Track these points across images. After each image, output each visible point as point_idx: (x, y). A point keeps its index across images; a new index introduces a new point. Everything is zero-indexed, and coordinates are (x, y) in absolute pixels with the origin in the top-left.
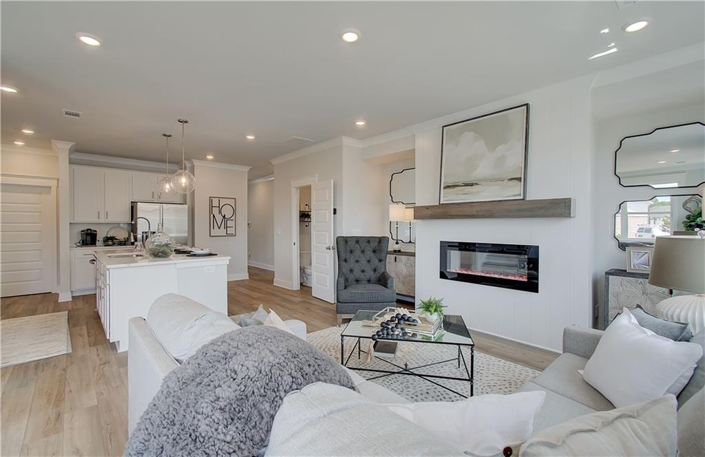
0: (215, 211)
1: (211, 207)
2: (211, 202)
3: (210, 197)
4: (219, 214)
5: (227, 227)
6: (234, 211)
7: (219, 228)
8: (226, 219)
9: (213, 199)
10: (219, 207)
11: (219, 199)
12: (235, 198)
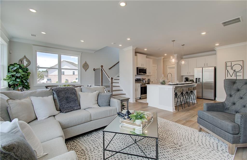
0: (229, 68)
1: (226, 66)
2: (226, 64)
3: (226, 62)
4: (231, 69)
5: (237, 76)
6: (242, 67)
7: (231, 77)
8: (236, 72)
9: (227, 63)
10: (231, 66)
11: (231, 62)
12: (243, 61)
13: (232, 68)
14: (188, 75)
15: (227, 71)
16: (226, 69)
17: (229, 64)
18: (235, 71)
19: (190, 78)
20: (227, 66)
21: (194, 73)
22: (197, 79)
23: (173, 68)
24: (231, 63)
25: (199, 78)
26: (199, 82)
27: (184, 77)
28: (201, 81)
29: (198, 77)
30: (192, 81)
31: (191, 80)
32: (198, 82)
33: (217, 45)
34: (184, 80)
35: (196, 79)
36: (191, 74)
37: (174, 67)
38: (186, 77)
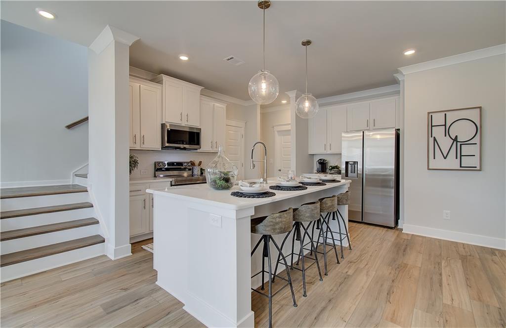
0: (438, 132)
2: (430, 119)
3: (429, 113)
4: (445, 136)
5: (461, 156)
6: (478, 129)
7: (445, 158)
8: (459, 144)
9: (434, 115)
10: (445, 125)
11: (443, 113)
12: (480, 108)
13: (447, 132)
14: (325, 152)
15: (431, 140)
16: (430, 133)
17: (438, 119)
18: (457, 142)
19: (332, 162)
20: (432, 126)
21: (340, 147)
22: (349, 166)
23: (288, 132)
24: (445, 114)
25: (355, 163)
26: (354, 173)
27: (316, 159)
28: (360, 172)
29: (351, 160)
30: (336, 169)
31: (333, 168)
32: (352, 172)
33: (410, 53)
34: (316, 166)
35: (347, 163)
36: (333, 151)
37: (290, 130)
38: (321, 160)
